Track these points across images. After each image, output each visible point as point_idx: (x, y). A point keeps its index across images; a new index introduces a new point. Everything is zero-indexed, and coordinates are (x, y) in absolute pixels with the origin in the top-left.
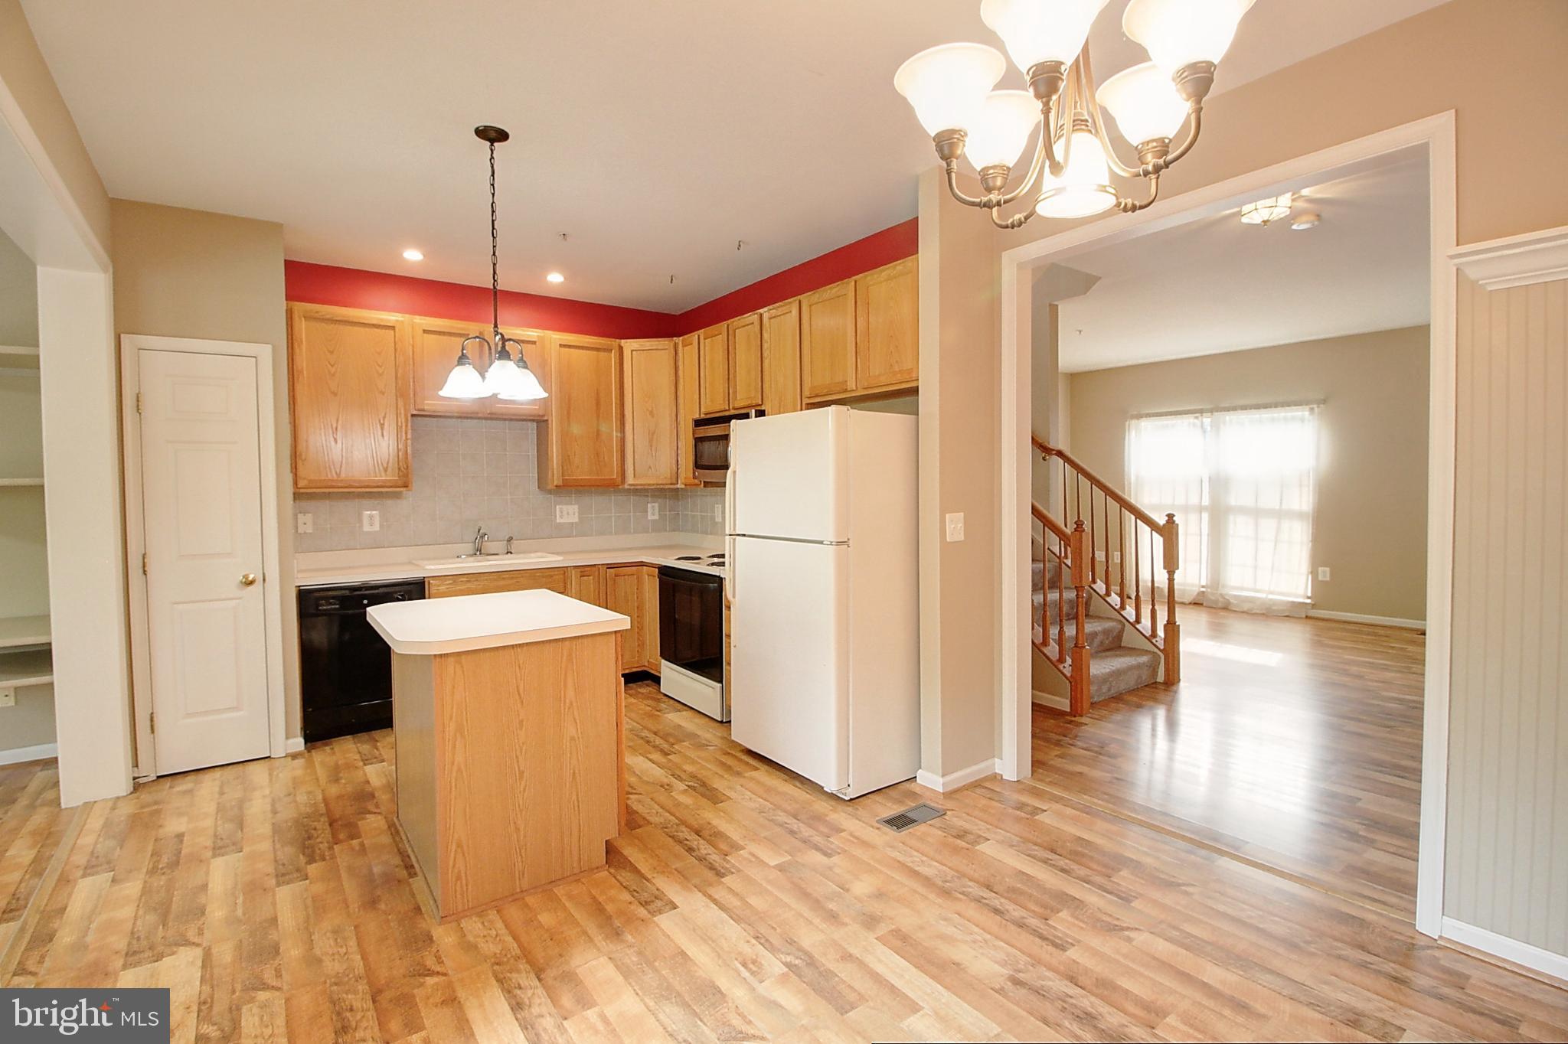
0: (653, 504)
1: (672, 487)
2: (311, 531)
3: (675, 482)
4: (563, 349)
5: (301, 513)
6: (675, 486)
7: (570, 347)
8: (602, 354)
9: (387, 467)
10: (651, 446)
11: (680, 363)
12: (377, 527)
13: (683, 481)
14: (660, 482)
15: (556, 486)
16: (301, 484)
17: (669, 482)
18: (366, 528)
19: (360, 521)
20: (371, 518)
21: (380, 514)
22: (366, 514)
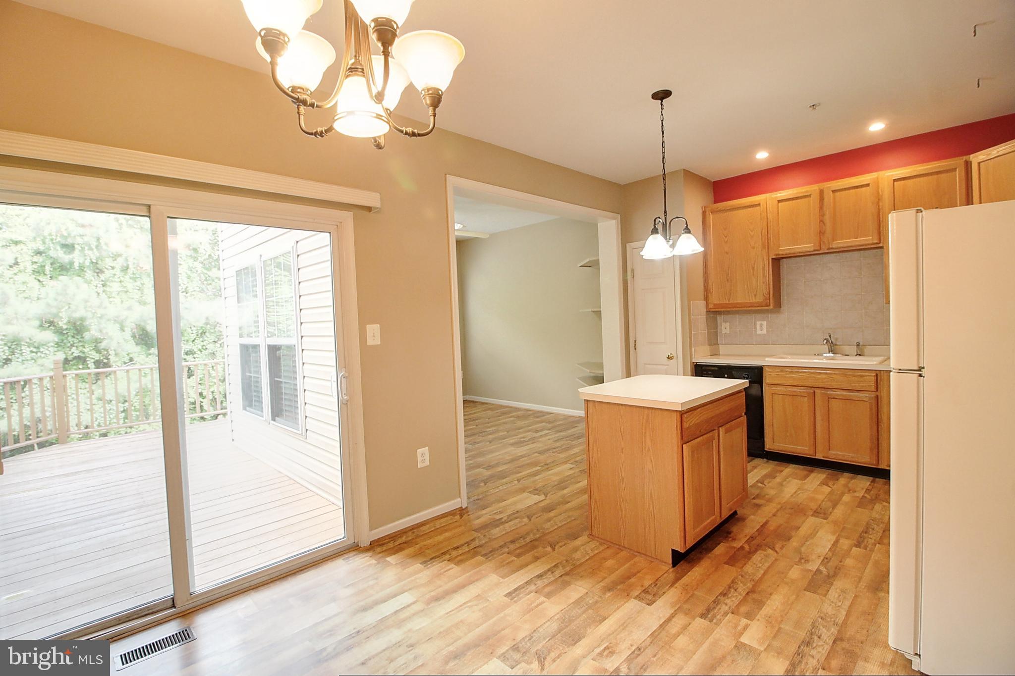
4: (897, 183)
5: (725, 322)
12: (765, 332)
18: (759, 332)
19: (756, 328)
20: (761, 325)
21: (767, 323)
22: (758, 323)
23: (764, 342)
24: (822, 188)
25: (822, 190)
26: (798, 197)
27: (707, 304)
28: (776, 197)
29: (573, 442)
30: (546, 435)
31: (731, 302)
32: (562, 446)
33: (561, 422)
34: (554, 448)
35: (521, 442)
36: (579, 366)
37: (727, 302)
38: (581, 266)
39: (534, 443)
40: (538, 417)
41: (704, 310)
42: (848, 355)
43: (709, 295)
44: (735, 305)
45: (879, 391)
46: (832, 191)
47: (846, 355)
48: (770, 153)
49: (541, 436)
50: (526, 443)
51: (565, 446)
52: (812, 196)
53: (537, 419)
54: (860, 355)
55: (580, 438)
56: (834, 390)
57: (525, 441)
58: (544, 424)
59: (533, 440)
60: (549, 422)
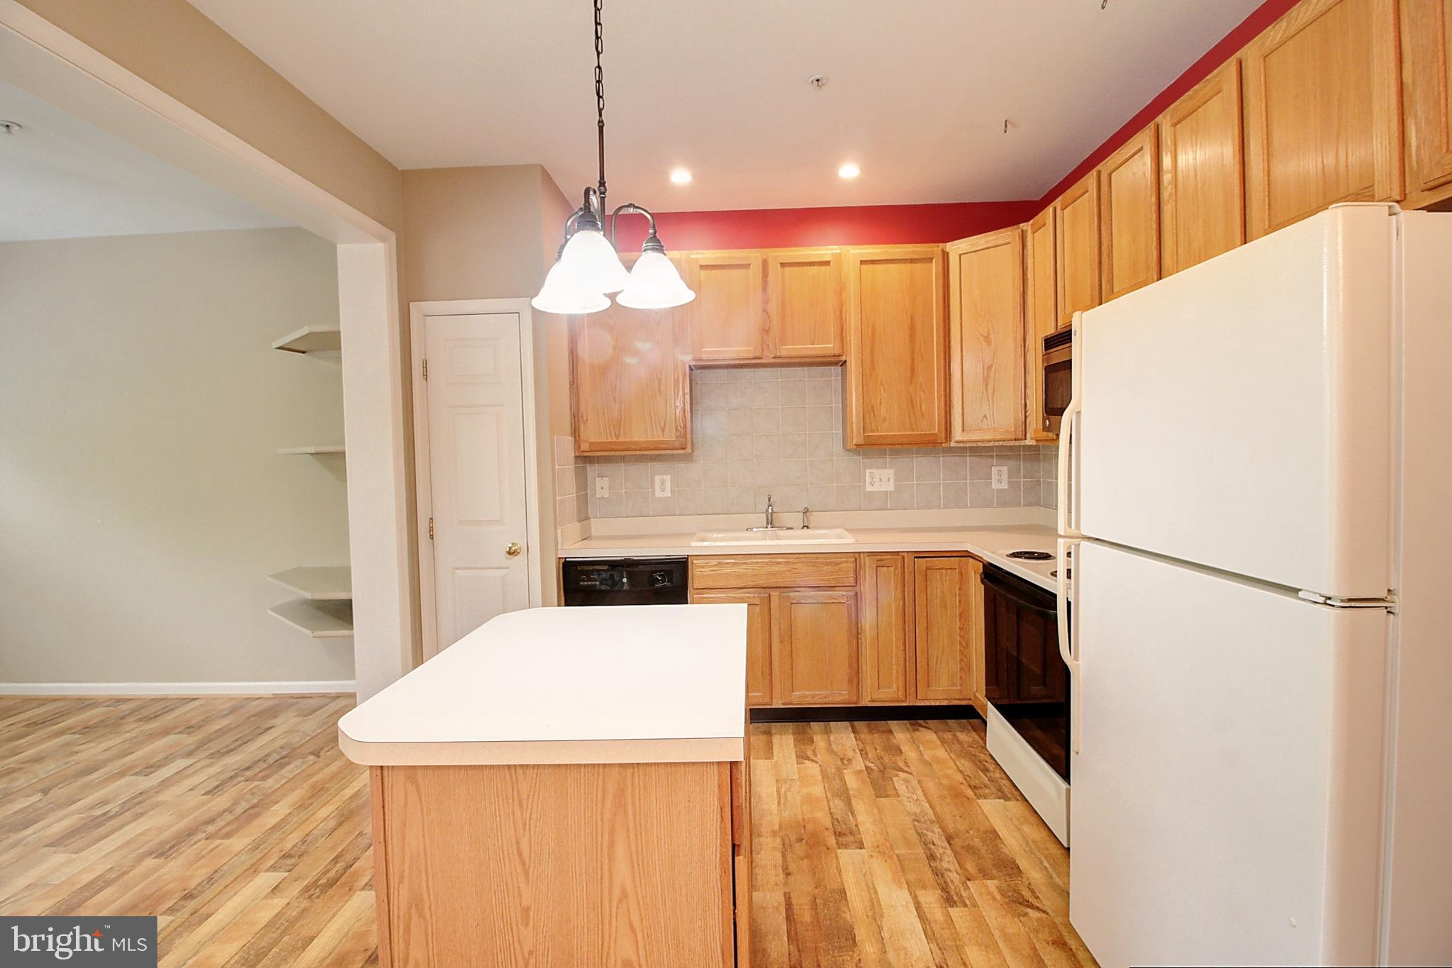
0: (1000, 468)
1: (1017, 443)
2: (607, 496)
3: (1020, 435)
4: (864, 267)
5: (598, 477)
6: (1022, 443)
7: (873, 262)
8: (918, 266)
9: (664, 428)
10: (987, 385)
11: (1030, 261)
12: (668, 494)
13: (1033, 436)
14: (999, 438)
15: (856, 445)
16: (584, 447)
17: (1013, 437)
18: (658, 494)
19: (653, 486)
20: (663, 482)
21: (671, 478)
22: (658, 478)
23: (667, 511)
24: (765, 257)
25: (766, 260)
26: (731, 265)
27: (577, 443)
28: (696, 260)
29: (270, 781)
30: (180, 775)
31: (620, 440)
32: (236, 803)
33: (224, 723)
34: (211, 821)
35: (97, 822)
36: (277, 582)
37: (614, 440)
38: (280, 348)
39: (141, 814)
40: (148, 719)
41: (571, 454)
42: (792, 528)
43: (582, 424)
44: (627, 447)
45: (858, 586)
46: (781, 264)
47: (789, 529)
48: (694, 176)
49: (166, 784)
50: (115, 822)
51: (244, 805)
52: (751, 266)
53: (154, 725)
54: (808, 527)
55: (288, 764)
56: (798, 589)
57: (107, 817)
58: (171, 738)
59: (137, 805)
60: (190, 729)
